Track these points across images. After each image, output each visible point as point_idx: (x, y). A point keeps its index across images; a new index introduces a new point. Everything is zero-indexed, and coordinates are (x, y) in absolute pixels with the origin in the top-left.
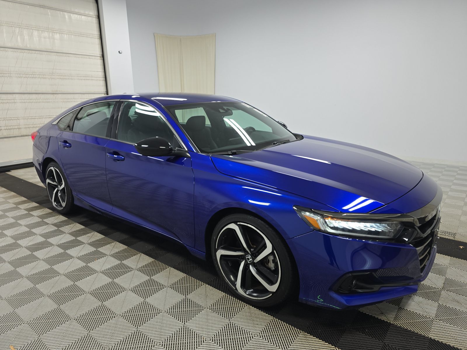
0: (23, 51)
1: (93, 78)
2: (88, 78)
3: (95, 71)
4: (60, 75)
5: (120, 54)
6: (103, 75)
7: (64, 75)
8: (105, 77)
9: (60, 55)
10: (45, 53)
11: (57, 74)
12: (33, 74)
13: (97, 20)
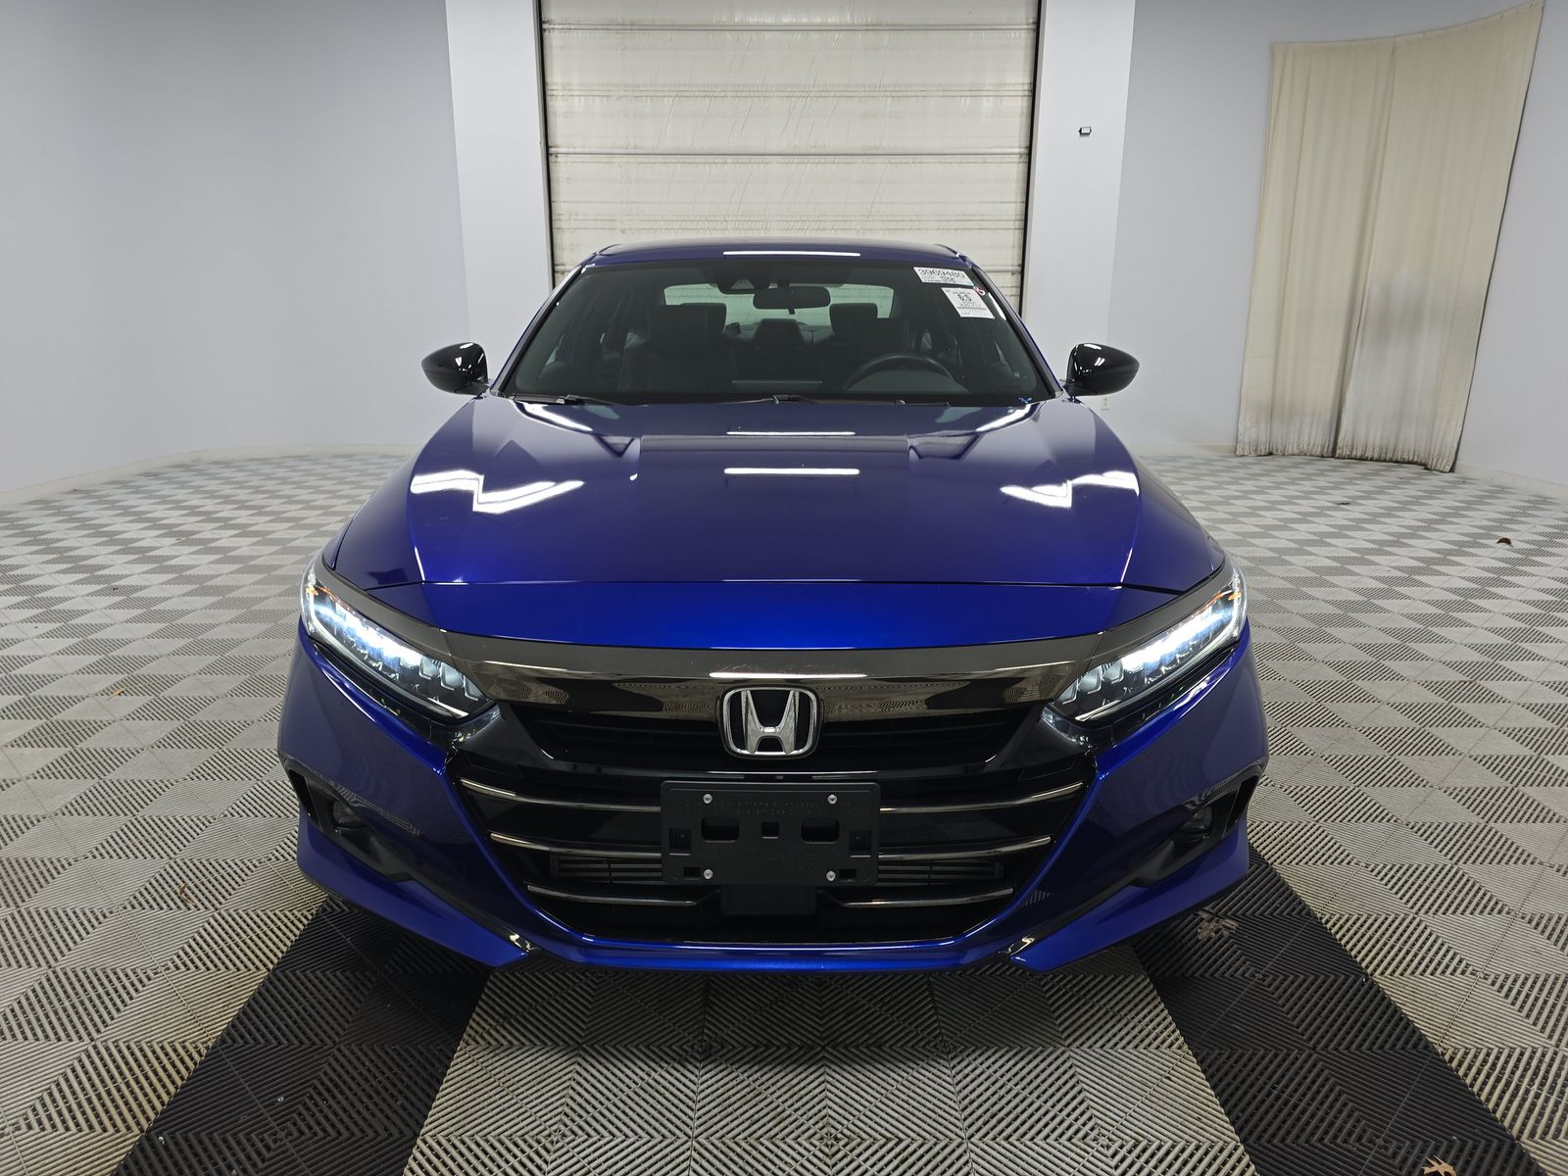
0: (805, 159)
1: (985, 225)
2: (968, 225)
3: (994, 202)
4: (889, 218)
5: (1085, 138)
6: (1018, 213)
7: (900, 218)
8: (1023, 218)
9: (898, 161)
10: (860, 159)
11: (882, 216)
12: (821, 219)
13: (1032, 35)
